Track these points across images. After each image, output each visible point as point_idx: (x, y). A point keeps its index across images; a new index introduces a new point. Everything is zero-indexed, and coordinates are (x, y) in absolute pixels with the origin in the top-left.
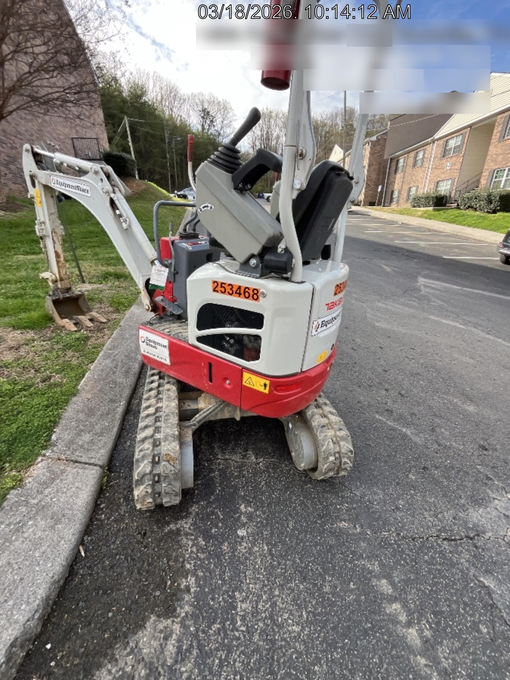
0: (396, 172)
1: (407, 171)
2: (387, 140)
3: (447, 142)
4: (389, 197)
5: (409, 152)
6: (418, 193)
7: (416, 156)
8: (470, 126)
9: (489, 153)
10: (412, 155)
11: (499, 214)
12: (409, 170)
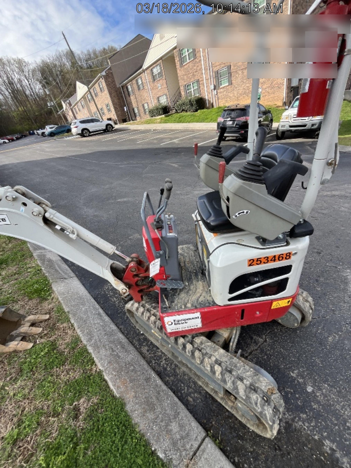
0: (129, 96)
1: (136, 93)
2: (113, 73)
3: (152, 70)
4: (133, 114)
5: (131, 80)
6: (150, 107)
7: (137, 83)
8: (161, 58)
9: (179, 75)
10: (134, 81)
11: (199, 111)
12: (137, 92)
